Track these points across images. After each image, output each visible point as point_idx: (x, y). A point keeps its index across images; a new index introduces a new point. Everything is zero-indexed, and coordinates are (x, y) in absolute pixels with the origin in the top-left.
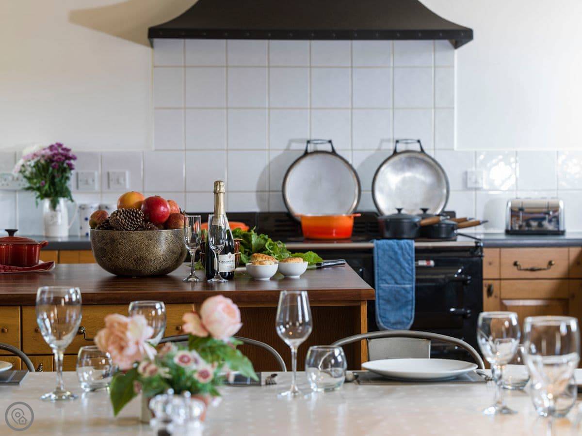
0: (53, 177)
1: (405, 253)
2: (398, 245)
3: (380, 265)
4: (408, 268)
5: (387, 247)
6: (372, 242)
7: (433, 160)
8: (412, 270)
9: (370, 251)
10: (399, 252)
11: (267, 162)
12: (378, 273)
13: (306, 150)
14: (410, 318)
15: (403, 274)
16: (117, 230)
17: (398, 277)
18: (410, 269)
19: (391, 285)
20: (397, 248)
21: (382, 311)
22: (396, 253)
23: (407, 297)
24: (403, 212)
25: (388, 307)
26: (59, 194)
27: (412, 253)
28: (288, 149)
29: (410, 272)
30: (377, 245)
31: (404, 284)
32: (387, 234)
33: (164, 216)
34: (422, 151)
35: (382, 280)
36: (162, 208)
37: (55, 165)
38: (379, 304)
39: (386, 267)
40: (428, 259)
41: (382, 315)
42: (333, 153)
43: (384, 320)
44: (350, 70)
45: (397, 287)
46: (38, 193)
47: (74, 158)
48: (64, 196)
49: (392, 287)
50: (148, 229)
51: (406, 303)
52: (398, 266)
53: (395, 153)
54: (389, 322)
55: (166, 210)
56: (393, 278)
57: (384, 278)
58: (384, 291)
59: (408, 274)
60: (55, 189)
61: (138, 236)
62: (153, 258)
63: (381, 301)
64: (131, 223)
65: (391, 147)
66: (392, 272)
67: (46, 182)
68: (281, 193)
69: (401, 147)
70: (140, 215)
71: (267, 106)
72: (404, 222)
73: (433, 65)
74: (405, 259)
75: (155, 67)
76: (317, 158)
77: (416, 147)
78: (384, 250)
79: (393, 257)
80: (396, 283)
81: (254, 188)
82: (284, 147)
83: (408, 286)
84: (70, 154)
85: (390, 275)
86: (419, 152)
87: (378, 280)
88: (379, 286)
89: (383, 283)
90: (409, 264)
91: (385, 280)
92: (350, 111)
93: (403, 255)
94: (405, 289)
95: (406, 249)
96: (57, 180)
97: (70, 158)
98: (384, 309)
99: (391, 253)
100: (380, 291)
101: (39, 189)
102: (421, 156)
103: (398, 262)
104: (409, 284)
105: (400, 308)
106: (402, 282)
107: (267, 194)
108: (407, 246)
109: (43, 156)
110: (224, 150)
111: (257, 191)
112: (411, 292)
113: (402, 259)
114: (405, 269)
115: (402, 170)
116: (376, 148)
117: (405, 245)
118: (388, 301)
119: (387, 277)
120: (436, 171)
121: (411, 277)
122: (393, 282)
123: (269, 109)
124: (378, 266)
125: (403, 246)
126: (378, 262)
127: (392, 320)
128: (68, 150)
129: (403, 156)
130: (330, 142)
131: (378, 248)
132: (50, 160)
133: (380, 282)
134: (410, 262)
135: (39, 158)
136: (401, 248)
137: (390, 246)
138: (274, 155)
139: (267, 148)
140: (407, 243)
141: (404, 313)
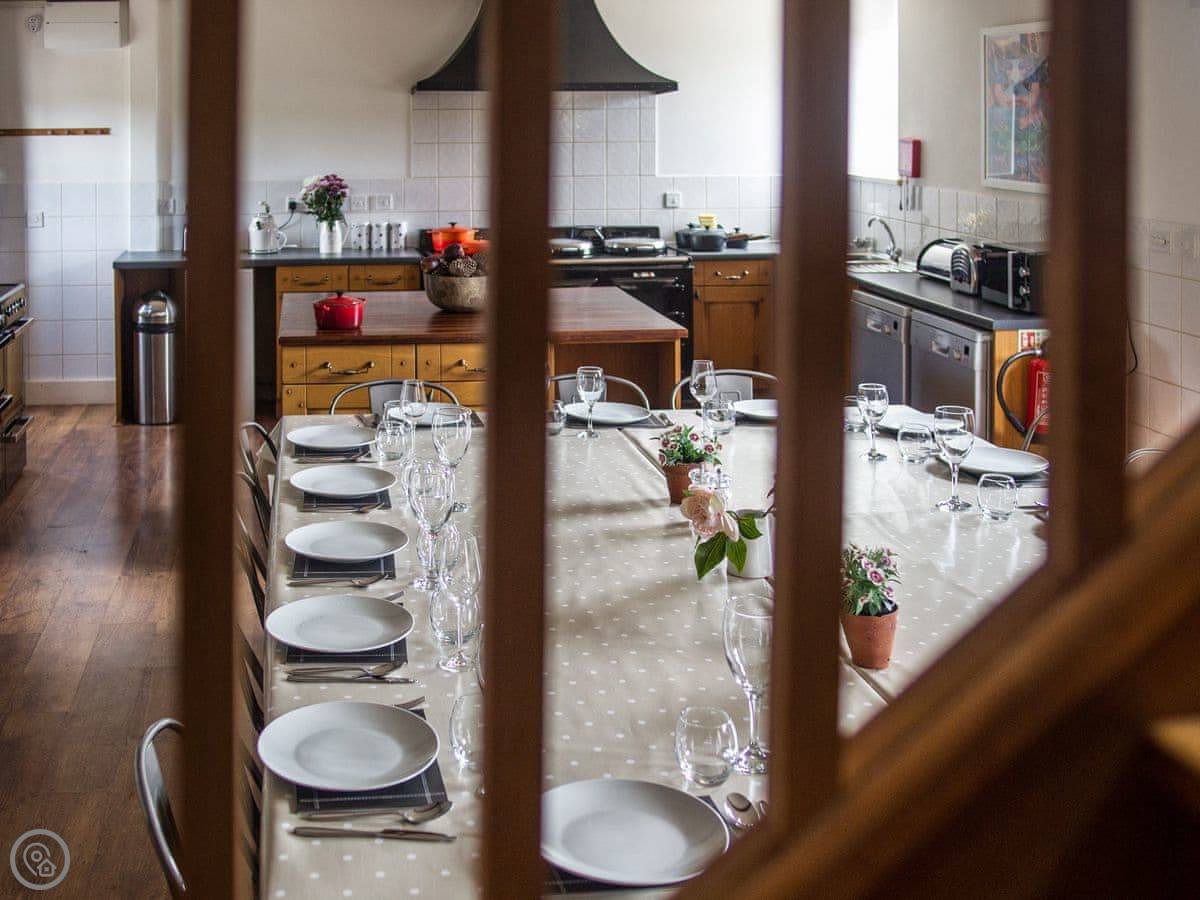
0: (329, 204)
26: (335, 218)
37: (331, 193)
40: (649, 271)
46: (317, 217)
47: (346, 187)
48: (339, 219)
60: (331, 214)
67: (324, 208)
73: (638, 107)
75: (414, 110)
84: (343, 183)
96: (333, 206)
97: (342, 187)
101: (317, 213)
109: (321, 186)
128: (341, 180)
132: (327, 189)
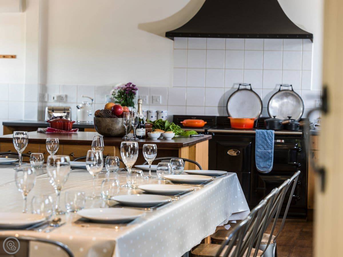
0: (126, 98)
1: (269, 135)
2: (266, 132)
3: (258, 141)
4: (270, 143)
5: (261, 133)
6: (255, 131)
7: (297, 95)
8: (272, 144)
9: (254, 134)
10: (266, 135)
11: (223, 93)
12: (257, 144)
13: (239, 88)
14: (270, 165)
15: (268, 146)
16: (101, 117)
17: (265, 147)
18: (271, 144)
19: (262, 150)
20: (265, 133)
21: (258, 162)
22: (265, 136)
23: (269, 156)
24: (276, 118)
25: (261, 160)
26: (128, 105)
27: (272, 136)
28: (233, 88)
29: (271, 145)
30: (257, 132)
31: (268, 150)
32: (268, 128)
33: (120, 113)
34: (292, 90)
35: (258, 147)
36: (120, 110)
37: (127, 92)
38: (257, 159)
39: (260, 142)
40: (281, 139)
41: (258, 163)
42: (251, 90)
43: (259, 166)
44: (263, 52)
45: (265, 151)
47: (137, 89)
48: (131, 106)
49: (262, 151)
50: (113, 118)
51: (270, 158)
52: (266, 142)
53: (280, 91)
54: (261, 167)
55: (121, 110)
56: (263, 147)
57: (259, 147)
58: (259, 153)
59: (270, 145)
60: (127, 103)
61: (108, 120)
62: (114, 129)
63: (258, 157)
64: (106, 115)
65: (278, 88)
66: (263, 144)
67: (123, 100)
68: (226, 108)
69: (283, 88)
70: (109, 112)
71: (224, 68)
72: (275, 122)
73: (302, 50)
74: (269, 139)
75: (175, 49)
76: (244, 92)
77: (290, 88)
78: (260, 134)
79: (264, 137)
80: (265, 149)
81: (217, 105)
82: (231, 87)
83: (270, 151)
85: (262, 146)
86: (290, 91)
87: (257, 148)
88: (257, 151)
89: (258, 149)
90: (271, 141)
91: (260, 148)
92: (262, 71)
93: (268, 137)
94: (268, 152)
95: (270, 134)
96: (128, 99)
97: (134, 89)
98: (259, 161)
99: (263, 136)
100: (257, 153)
102: (292, 92)
103: (266, 140)
104: (271, 150)
105: (266, 161)
106: (267, 149)
107: (223, 108)
108: (271, 133)
109: (122, 88)
110: (204, 87)
111: (218, 107)
112: (271, 154)
113: (267, 139)
114: (269, 143)
115: (282, 99)
116: (274, 88)
117: (270, 133)
118: (261, 157)
119: (260, 147)
120: (298, 99)
121: (271, 147)
122: (263, 149)
123: (225, 69)
124: (257, 141)
125: (269, 133)
126: (257, 139)
127: (262, 166)
128: (134, 86)
129: (283, 92)
130: (250, 85)
131: (257, 133)
132: (125, 90)
133: (258, 148)
134: (271, 140)
135: (120, 89)
136: (267, 133)
137: (263, 133)
138: (227, 90)
139: (224, 87)
140: (271, 131)
141: (268, 163)
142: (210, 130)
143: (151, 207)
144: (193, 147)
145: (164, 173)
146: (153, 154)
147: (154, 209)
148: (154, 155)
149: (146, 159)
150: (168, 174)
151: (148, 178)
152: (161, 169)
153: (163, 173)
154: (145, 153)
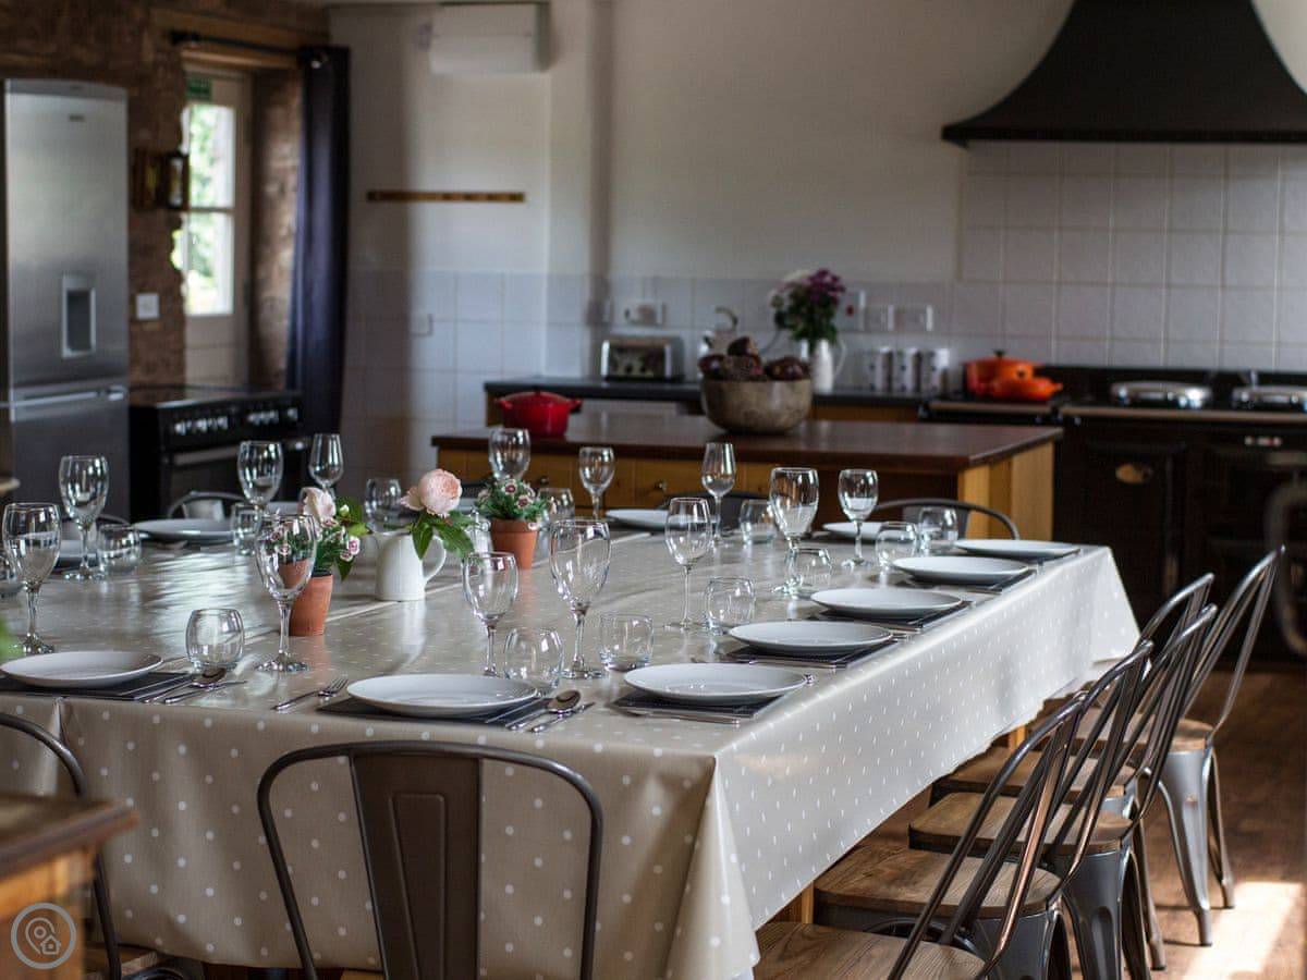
0: (810, 313)
37: (814, 298)
84: (837, 285)
96: (816, 317)
128: (835, 279)
142: (1068, 409)
143: (835, 658)
144: (1004, 465)
145: (897, 552)
146: (868, 497)
147: (842, 665)
148: (870, 500)
149: (846, 512)
150: (908, 555)
151: (852, 564)
152: (889, 540)
153: (893, 552)
154: (846, 494)
